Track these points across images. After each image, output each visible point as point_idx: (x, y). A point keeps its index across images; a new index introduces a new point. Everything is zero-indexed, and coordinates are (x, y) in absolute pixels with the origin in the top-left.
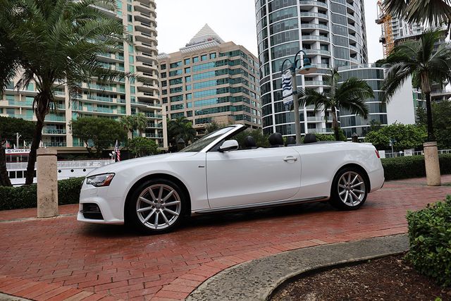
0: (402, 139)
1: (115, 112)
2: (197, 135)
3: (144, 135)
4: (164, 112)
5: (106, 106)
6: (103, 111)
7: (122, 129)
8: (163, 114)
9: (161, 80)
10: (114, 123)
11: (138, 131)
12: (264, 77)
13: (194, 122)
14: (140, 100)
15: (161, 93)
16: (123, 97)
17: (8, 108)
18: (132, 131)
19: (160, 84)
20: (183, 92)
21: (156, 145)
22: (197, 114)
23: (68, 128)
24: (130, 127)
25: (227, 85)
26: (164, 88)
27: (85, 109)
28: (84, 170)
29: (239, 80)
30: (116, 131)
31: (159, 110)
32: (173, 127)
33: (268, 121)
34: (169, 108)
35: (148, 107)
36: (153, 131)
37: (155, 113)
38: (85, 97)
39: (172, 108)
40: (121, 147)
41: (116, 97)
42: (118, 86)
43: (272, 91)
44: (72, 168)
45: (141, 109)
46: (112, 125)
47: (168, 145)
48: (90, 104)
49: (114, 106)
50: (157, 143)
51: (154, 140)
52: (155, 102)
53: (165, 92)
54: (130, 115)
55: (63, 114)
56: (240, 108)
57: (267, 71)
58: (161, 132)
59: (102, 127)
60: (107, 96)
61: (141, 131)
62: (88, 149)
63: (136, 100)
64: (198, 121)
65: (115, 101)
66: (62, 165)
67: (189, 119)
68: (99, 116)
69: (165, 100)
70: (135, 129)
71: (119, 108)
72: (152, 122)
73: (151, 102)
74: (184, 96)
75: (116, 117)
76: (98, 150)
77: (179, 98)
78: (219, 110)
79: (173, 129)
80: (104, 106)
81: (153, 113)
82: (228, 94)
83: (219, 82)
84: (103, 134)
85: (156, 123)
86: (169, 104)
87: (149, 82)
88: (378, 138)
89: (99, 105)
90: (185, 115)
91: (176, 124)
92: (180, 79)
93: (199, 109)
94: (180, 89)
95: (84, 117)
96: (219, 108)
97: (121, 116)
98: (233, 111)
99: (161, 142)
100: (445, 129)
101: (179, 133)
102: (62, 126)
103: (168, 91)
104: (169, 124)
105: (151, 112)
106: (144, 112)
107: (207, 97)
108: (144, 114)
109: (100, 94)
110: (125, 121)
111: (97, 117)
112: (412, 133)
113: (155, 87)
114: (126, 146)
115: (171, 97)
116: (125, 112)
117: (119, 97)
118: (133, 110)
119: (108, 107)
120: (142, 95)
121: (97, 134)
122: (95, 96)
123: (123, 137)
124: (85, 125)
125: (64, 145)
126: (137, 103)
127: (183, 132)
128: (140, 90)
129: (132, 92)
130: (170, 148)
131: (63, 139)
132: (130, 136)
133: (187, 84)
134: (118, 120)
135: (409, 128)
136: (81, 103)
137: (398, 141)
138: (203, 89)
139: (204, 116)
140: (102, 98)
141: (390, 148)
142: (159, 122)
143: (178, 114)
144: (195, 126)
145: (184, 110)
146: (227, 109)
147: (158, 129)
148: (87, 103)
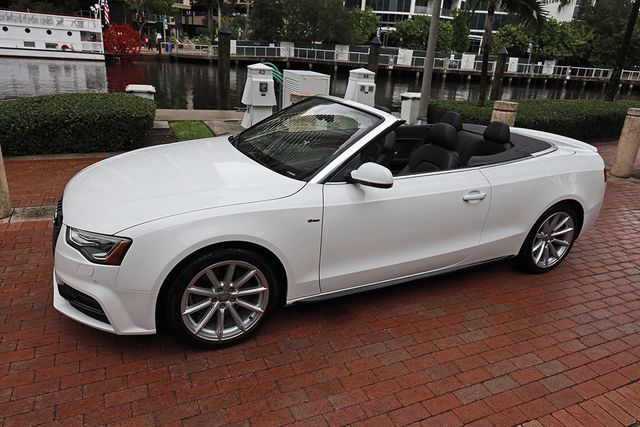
0: (548, 43)
28: (49, 32)
66: (9, 19)
88: (515, 37)
100: (611, 35)
112: (563, 36)
135: (562, 27)
137: (542, 46)
141: (527, 55)
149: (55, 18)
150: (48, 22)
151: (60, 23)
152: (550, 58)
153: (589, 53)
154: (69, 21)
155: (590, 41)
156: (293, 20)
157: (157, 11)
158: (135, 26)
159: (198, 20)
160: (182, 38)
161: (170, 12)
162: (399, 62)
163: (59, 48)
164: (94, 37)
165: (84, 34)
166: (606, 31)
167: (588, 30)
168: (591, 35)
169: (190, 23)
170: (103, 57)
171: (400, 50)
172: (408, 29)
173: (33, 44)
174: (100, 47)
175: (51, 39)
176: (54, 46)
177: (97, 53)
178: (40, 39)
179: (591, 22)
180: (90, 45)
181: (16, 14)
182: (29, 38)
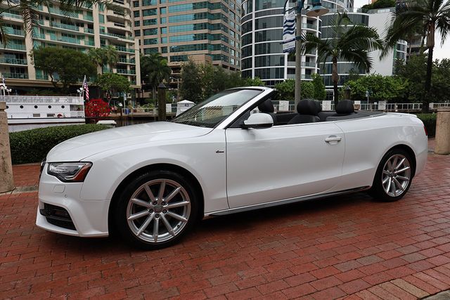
0: (378, 90)
1: (82, 43)
2: (172, 73)
3: (115, 71)
4: (137, 47)
5: (72, 36)
6: (69, 41)
7: (90, 63)
8: (136, 49)
9: (133, 9)
10: (81, 56)
11: (108, 67)
12: (246, 15)
13: (169, 59)
14: (111, 31)
15: (133, 24)
16: (91, 26)
18: (101, 65)
19: (132, 14)
20: (158, 25)
21: (128, 82)
22: (172, 50)
23: (29, 58)
24: (100, 61)
25: (205, 21)
26: (137, 19)
27: (48, 38)
28: (50, 107)
29: (219, 16)
30: (84, 65)
31: (131, 44)
32: (147, 63)
33: (247, 63)
34: (142, 42)
36: (124, 67)
37: (127, 47)
38: (47, 24)
39: (146, 42)
40: (90, 83)
41: (82, 26)
42: (85, 13)
43: (254, 31)
44: (36, 104)
45: (112, 42)
46: (79, 58)
47: (142, 82)
49: (81, 37)
50: (129, 80)
51: (126, 76)
52: (127, 35)
53: (137, 24)
54: (99, 47)
56: (217, 47)
57: (250, 9)
58: (133, 68)
59: (68, 59)
60: (72, 24)
61: (112, 66)
62: (54, 83)
63: (106, 31)
64: (173, 59)
65: (81, 30)
66: (24, 101)
67: (164, 55)
68: (65, 46)
69: (137, 33)
70: (106, 64)
71: (87, 39)
72: (124, 57)
73: (122, 34)
74: (159, 29)
75: (84, 48)
76: (65, 86)
77: (152, 31)
78: (195, 47)
79: (147, 66)
80: (70, 36)
82: (206, 31)
83: (197, 16)
84: (69, 68)
85: (128, 58)
86: (142, 37)
88: (356, 88)
89: (64, 34)
90: (160, 51)
92: (155, 9)
93: (174, 45)
94: (153, 21)
95: (47, 46)
96: (195, 45)
97: (89, 48)
98: (211, 50)
99: (134, 79)
101: (152, 71)
103: (141, 23)
104: (142, 59)
105: (122, 45)
106: (114, 44)
107: (185, 33)
108: (114, 47)
110: (93, 54)
111: (61, 48)
112: (388, 85)
113: (127, 17)
114: (96, 81)
115: (144, 30)
116: (93, 44)
117: (86, 26)
118: (102, 42)
119: (74, 36)
120: (112, 25)
121: (63, 66)
122: (59, 23)
123: (91, 72)
124: (48, 56)
125: (26, 77)
127: (157, 69)
128: (110, 19)
129: (102, 21)
130: (143, 86)
131: (24, 70)
132: (99, 71)
133: (162, 16)
134: (86, 52)
135: (387, 79)
136: (43, 30)
137: (375, 92)
138: (179, 23)
139: (180, 53)
140: (67, 26)
141: (366, 99)
142: (132, 57)
143: (152, 49)
144: (170, 64)
145: (159, 45)
146: (204, 47)
147: (131, 65)
148: (50, 31)
149: (54, 99)
150: (49, 101)
151: (57, 101)
152: (382, 99)
153: (407, 94)
154: (63, 100)
155: (407, 87)
156: (208, 88)
157: (119, 90)
158: (106, 100)
159: (146, 95)
160: (136, 106)
161: (128, 90)
162: (281, 109)
163: (56, 116)
164: (78, 108)
165: (72, 107)
166: (417, 80)
167: (404, 80)
168: (406, 83)
169: (141, 97)
170: (84, 120)
171: (280, 102)
172: (284, 88)
173: (39, 115)
174: (82, 114)
175: (50, 111)
176: (52, 115)
177: (80, 117)
178: (43, 111)
179: (405, 75)
180: (76, 113)
181: (29, 97)
182: (36, 111)
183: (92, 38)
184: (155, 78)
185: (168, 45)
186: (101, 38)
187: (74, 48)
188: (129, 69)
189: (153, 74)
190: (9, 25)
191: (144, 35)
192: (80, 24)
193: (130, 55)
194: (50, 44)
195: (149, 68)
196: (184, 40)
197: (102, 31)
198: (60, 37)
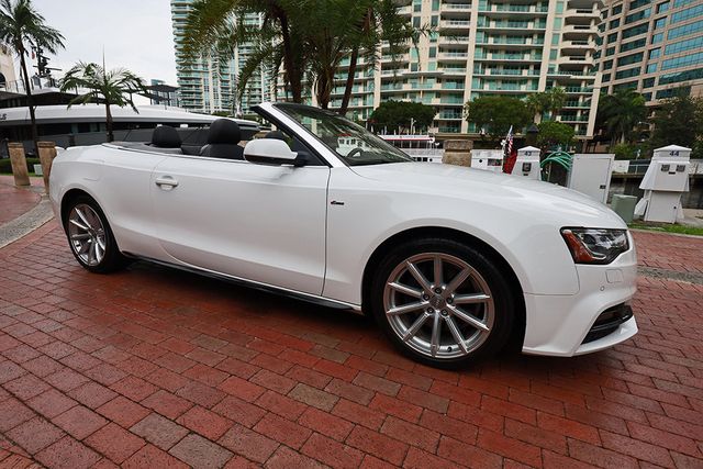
1: (523, 88)
3: (558, 118)
4: (598, 84)
6: (508, 89)
11: (550, 114)
14: (563, 68)
16: (537, 67)
17: (411, 92)
18: (541, 113)
22: (662, 81)
27: (487, 88)
30: (518, 114)
35: (573, 77)
37: (583, 85)
38: (488, 72)
41: (528, 68)
46: (513, 106)
48: (494, 81)
49: (524, 81)
50: (577, 129)
52: (585, 70)
55: (460, 95)
59: (500, 109)
63: (557, 69)
68: (503, 94)
70: (547, 111)
71: (530, 83)
72: (576, 99)
75: (524, 94)
80: (511, 82)
81: (580, 85)
85: (581, 100)
87: (583, 39)
89: (505, 81)
91: (616, 101)
102: (458, 110)
109: (507, 66)
111: (498, 97)
117: (532, 68)
118: (549, 84)
120: (566, 60)
122: (501, 70)
125: (459, 131)
126: (556, 74)
127: (624, 113)
129: (553, 57)
131: (458, 124)
132: (538, 121)
136: (483, 80)
139: (676, 85)
140: (510, 71)
142: (587, 99)
144: (654, 102)
147: (582, 110)
148: (490, 80)
183: (536, 81)
184: (616, 125)
185: (657, 75)
186: (548, 78)
187: (513, 95)
188: (579, 115)
189: (614, 119)
190: (452, 81)
191: (619, 65)
192: (526, 66)
193: (585, 96)
194: (488, 94)
195: (612, 111)
196: (691, 63)
197: (551, 70)
198: (500, 85)
